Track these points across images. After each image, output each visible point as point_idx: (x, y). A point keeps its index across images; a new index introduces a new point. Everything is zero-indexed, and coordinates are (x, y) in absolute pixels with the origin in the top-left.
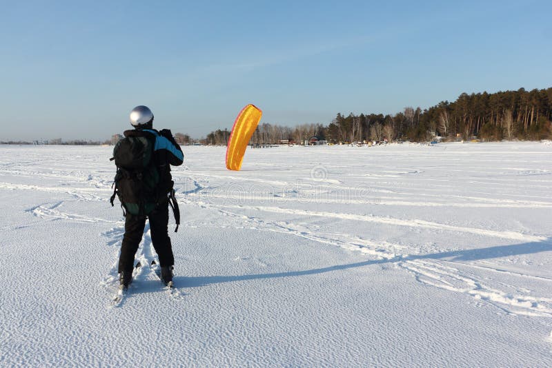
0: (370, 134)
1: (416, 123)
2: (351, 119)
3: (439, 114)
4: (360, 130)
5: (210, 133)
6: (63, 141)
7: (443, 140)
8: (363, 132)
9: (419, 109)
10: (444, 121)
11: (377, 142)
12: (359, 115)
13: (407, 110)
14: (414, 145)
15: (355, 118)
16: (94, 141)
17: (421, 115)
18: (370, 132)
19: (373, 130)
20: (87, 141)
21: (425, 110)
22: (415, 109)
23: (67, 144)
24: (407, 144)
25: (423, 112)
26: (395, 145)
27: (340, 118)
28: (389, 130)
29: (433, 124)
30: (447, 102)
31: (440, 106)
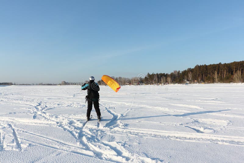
0: (161, 81)
1: (179, 76)
2: (153, 75)
3: (188, 73)
4: (157, 79)
5: (99, 80)
6: (43, 84)
7: (190, 83)
8: (158, 80)
9: (179, 71)
10: (190, 75)
11: (164, 84)
12: (156, 74)
13: (175, 72)
14: (179, 85)
15: (155, 74)
16: (55, 84)
17: (180, 73)
18: (161, 80)
19: (162, 79)
20: (52, 84)
21: (182, 72)
22: (178, 71)
23: (44, 85)
24: (177, 85)
25: (181, 72)
26: (172, 85)
27: (149, 75)
28: (169, 79)
29: (186, 77)
30: (190, 68)
31: (188, 70)
